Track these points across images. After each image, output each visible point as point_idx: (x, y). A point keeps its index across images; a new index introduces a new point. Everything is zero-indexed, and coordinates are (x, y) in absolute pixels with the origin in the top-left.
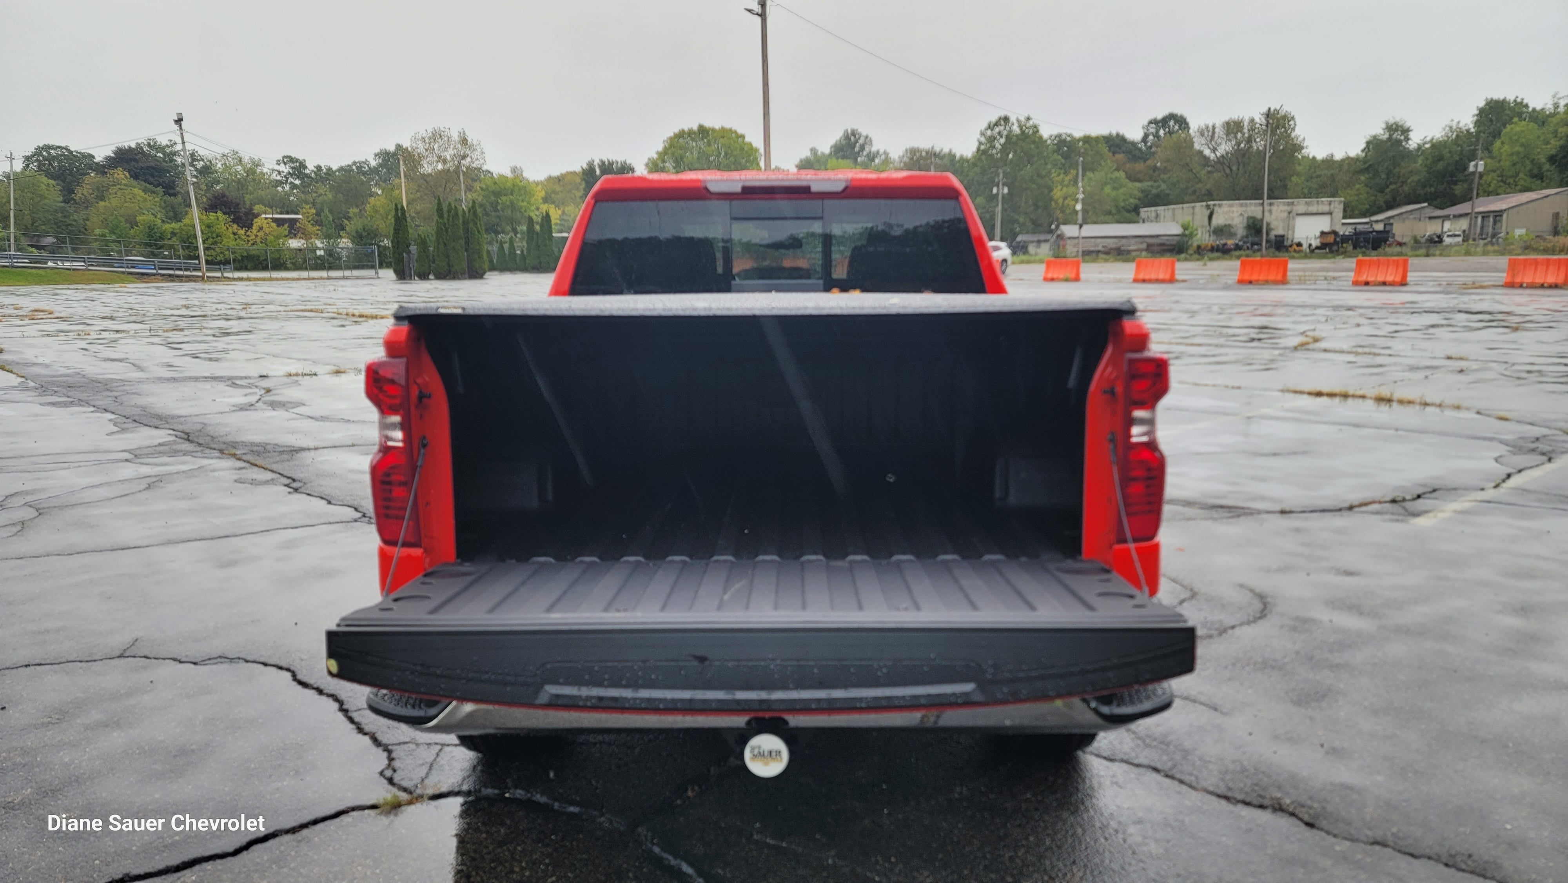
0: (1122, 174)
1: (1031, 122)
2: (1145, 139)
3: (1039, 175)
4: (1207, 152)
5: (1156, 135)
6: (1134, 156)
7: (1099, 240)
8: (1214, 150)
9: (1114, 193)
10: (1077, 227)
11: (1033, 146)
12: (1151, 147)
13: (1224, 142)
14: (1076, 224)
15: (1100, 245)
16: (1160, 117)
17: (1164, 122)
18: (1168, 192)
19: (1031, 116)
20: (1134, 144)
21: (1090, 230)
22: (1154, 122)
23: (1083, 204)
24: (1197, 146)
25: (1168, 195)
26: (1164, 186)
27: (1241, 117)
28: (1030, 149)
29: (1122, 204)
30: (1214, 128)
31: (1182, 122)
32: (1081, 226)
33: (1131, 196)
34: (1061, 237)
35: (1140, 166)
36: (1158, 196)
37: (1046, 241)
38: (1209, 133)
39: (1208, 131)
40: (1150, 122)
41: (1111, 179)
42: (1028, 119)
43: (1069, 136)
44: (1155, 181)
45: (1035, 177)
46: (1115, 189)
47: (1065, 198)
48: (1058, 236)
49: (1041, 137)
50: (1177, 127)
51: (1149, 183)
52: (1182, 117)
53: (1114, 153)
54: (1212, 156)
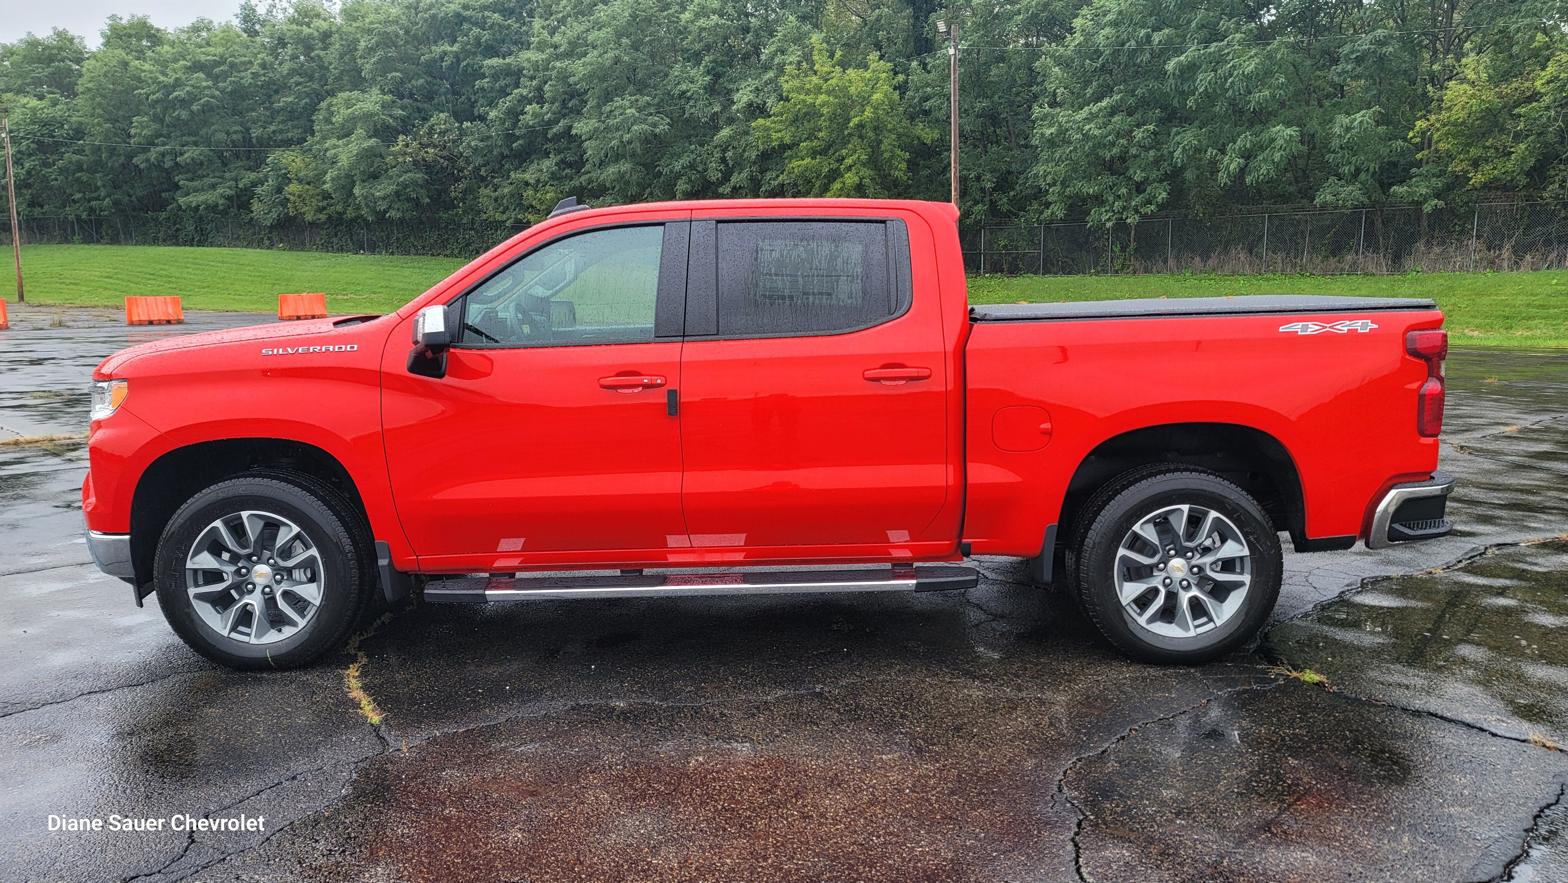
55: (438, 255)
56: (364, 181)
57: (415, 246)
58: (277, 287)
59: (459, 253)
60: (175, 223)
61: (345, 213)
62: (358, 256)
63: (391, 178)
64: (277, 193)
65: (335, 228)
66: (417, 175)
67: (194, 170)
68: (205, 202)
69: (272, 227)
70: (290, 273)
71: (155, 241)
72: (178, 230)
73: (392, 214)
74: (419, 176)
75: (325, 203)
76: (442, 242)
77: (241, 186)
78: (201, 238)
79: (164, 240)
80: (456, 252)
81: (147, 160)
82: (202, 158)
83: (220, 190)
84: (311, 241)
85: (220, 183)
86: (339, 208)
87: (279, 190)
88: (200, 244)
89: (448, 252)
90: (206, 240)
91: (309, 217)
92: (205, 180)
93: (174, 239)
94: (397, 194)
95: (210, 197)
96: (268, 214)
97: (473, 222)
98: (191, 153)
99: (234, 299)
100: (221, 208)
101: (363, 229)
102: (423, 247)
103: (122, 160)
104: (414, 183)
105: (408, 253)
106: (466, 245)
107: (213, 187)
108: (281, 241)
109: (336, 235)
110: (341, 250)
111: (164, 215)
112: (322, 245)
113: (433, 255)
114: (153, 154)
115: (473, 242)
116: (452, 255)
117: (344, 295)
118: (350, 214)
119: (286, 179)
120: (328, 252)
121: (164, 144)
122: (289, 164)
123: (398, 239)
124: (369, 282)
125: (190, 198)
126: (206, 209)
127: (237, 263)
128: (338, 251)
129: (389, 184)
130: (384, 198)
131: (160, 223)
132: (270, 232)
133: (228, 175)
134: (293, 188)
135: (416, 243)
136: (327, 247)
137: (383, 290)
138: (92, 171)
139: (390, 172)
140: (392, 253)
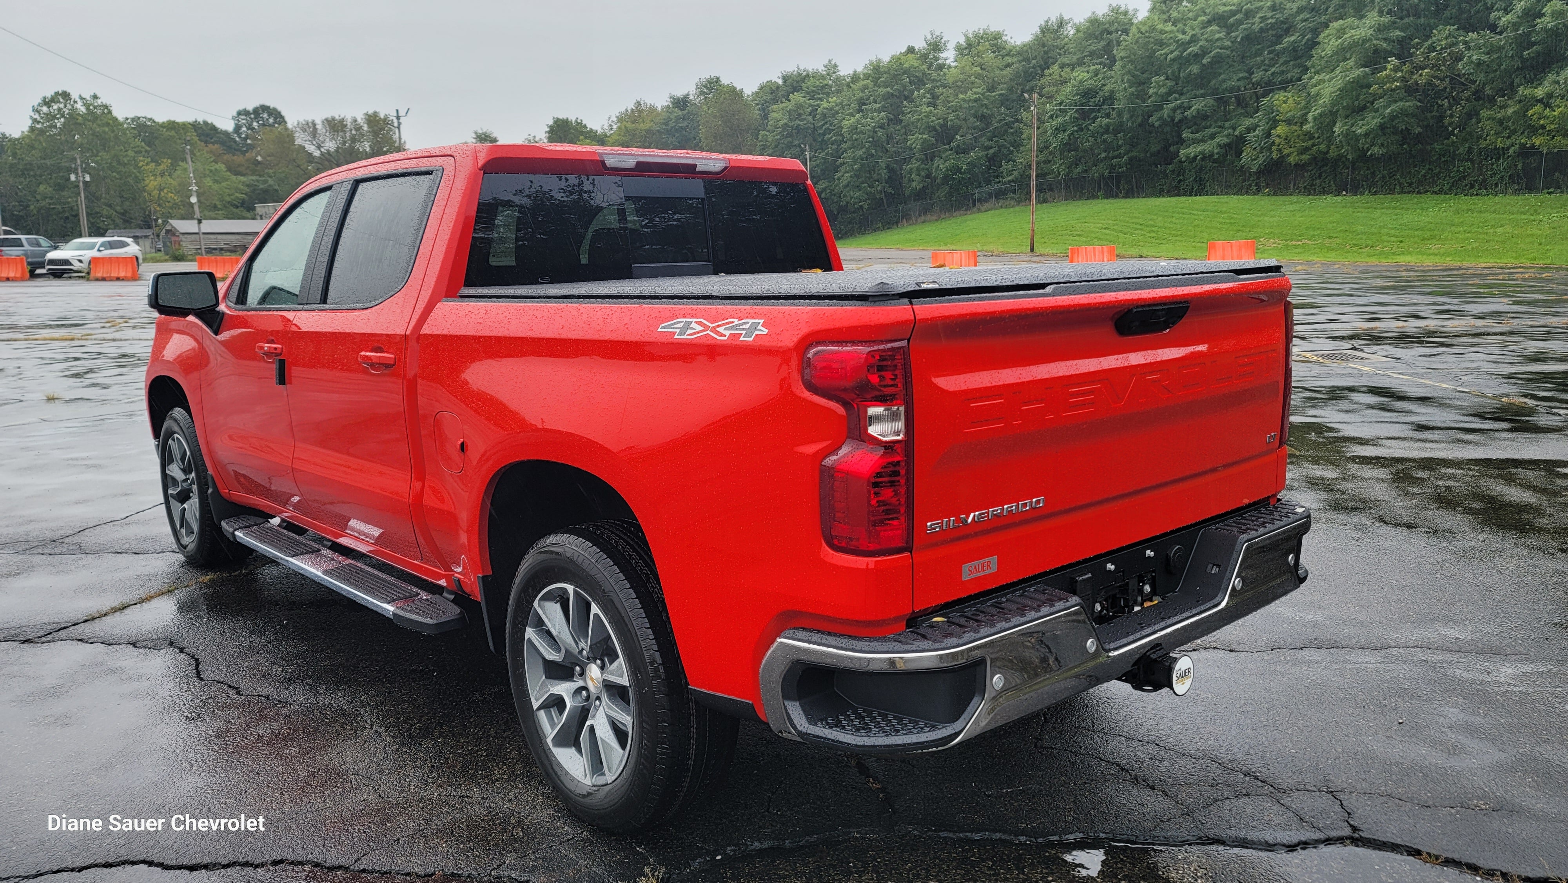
0: (222, 167)
1: (99, 101)
2: (237, 128)
3: (119, 163)
4: (311, 148)
5: (250, 127)
6: (230, 147)
7: (219, 237)
8: (319, 147)
9: (216, 187)
10: (196, 222)
11: (107, 129)
12: (246, 139)
13: (328, 140)
14: (192, 218)
15: (222, 241)
16: (250, 108)
17: (258, 112)
18: (276, 187)
19: (99, 95)
20: (226, 133)
21: (209, 226)
22: (246, 113)
23: (198, 197)
24: (298, 142)
25: (276, 191)
26: (271, 182)
27: (342, 116)
28: (104, 132)
29: (228, 199)
30: (314, 124)
31: (278, 116)
32: (200, 222)
33: (237, 190)
34: (171, 232)
35: (239, 159)
36: (265, 191)
37: (146, 237)
38: (311, 128)
39: (309, 127)
40: (239, 113)
41: (211, 171)
42: (95, 97)
43: (150, 119)
44: (260, 176)
45: (115, 164)
46: (216, 181)
47: (161, 189)
48: (168, 231)
49: (115, 119)
50: (271, 121)
51: (254, 178)
52: (275, 109)
53: (206, 142)
54: (317, 153)
55: (1425, 192)
56: (1347, 117)
57: (1400, 184)
58: (1240, 233)
59: (1450, 189)
60: (1178, 175)
61: (1328, 152)
62: (1340, 198)
63: (1377, 111)
64: (1266, 137)
65: (1320, 169)
66: (1408, 104)
67: (1200, 121)
68: (1202, 153)
69: (1260, 173)
70: (1257, 219)
71: (1160, 194)
72: (1180, 181)
73: (1376, 150)
74: (1409, 104)
75: (1310, 143)
76: (1432, 177)
77: (1237, 133)
78: (1199, 188)
79: (1168, 192)
80: (1446, 188)
81: (1161, 118)
82: (1206, 109)
83: (1217, 140)
84: (1295, 185)
85: (1219, 133)
86: (1323, 147)
87: (1268, 135)
88: (1199, 193)
89: (1437, 189)
90: (1202, 189)
91: (1292, 160)
92: (1207, 131)
93: (1176, 190)
94: (1382, 127)
95: (1207, 147)
96: (1255, 160)
97: (1470, 151)
98: (1198, 105)
99: (1194, 247)
100: (1216, 157)
101: (1348, 168)
102: (1410, 184)
103: (1140, 120)
104: (1403, 112)
105: (1392, 192)
106: (1460, 179)
107: (1212, 137)
108: (1267, 186)
109: (1320, 176)
110: (1324, 192)
111: (1170, 167)
112: (1305, 187)
113: (1419, 193)
114: (1166, 112)
115: (1469, 174)
116: (1441, 192)
117: (1299, 240)
118: (1333, 153)
119: (1275, 123)
120: (1309, 195)
121: (1176, 100)
122: (1280, 106)
123: (1384, 177)
124: (1330, 226)
125: (1190, 150)
126: (1202, 159)
127: (1216, 211)
128: (1320, 193)
129: (1373, 118)
130: (1367, 135)
131: (1167, 175)
132: (1258, 178)
133: (1227, 124)
134: (1281, 130)
135: (1402, 180)
136: (1310, 190)
137: (1341, 234)
138: (1116, 132)
139: (1376, 105)
140: (1375, 193)
